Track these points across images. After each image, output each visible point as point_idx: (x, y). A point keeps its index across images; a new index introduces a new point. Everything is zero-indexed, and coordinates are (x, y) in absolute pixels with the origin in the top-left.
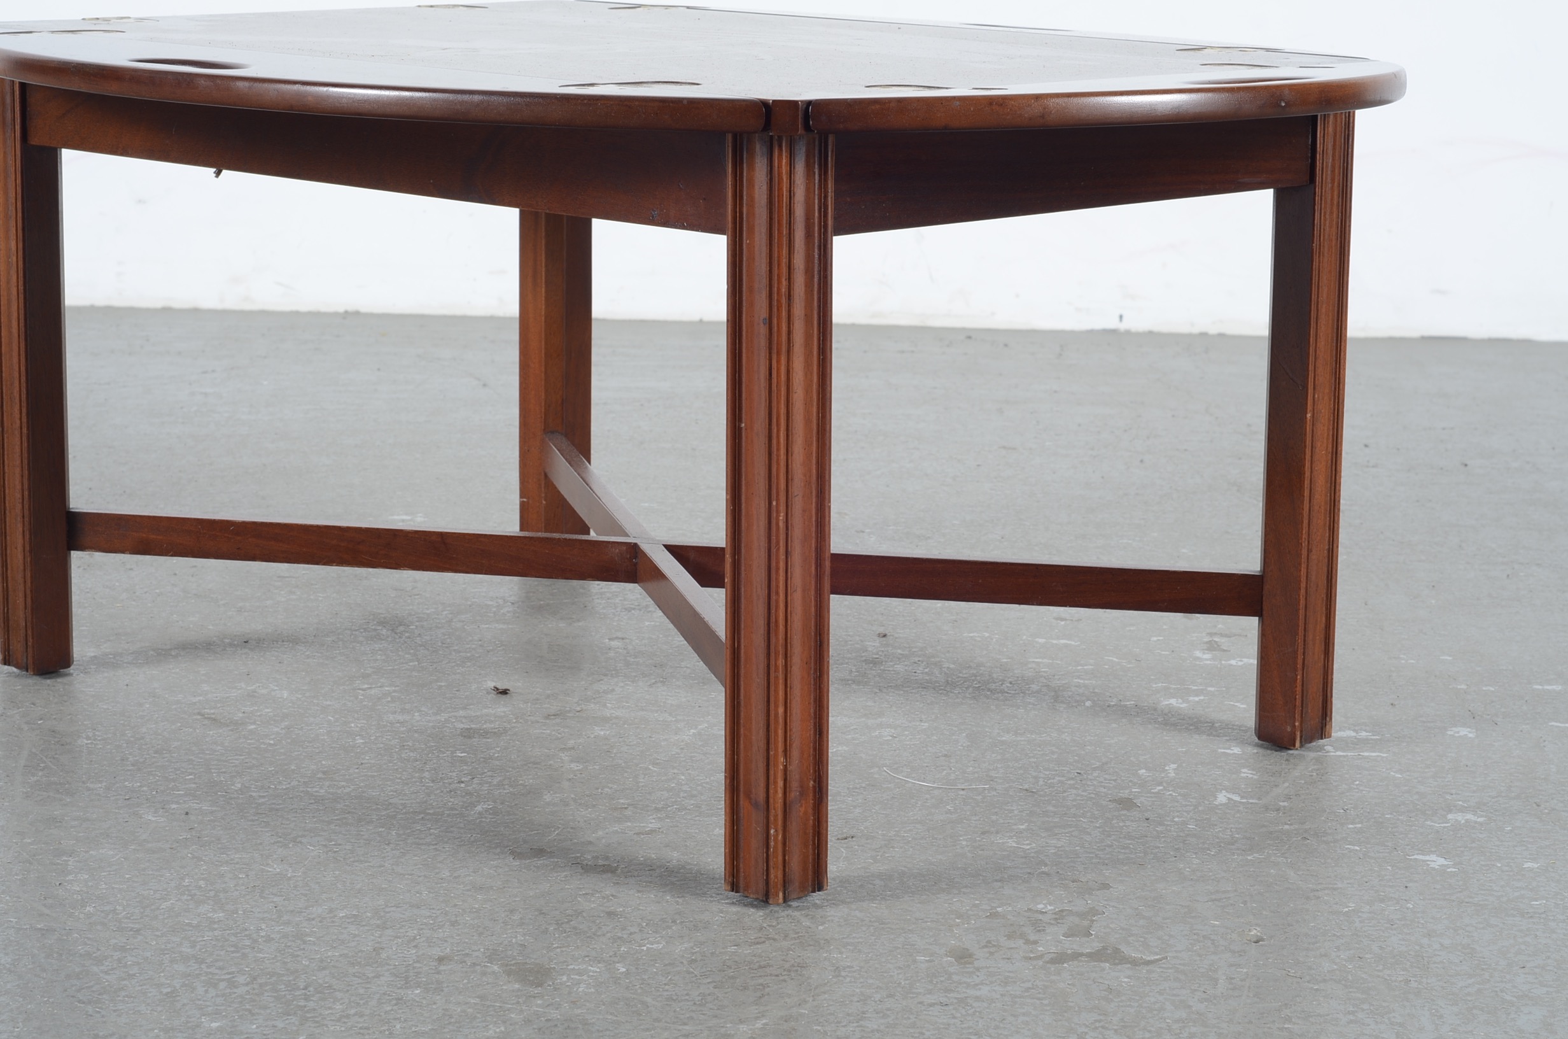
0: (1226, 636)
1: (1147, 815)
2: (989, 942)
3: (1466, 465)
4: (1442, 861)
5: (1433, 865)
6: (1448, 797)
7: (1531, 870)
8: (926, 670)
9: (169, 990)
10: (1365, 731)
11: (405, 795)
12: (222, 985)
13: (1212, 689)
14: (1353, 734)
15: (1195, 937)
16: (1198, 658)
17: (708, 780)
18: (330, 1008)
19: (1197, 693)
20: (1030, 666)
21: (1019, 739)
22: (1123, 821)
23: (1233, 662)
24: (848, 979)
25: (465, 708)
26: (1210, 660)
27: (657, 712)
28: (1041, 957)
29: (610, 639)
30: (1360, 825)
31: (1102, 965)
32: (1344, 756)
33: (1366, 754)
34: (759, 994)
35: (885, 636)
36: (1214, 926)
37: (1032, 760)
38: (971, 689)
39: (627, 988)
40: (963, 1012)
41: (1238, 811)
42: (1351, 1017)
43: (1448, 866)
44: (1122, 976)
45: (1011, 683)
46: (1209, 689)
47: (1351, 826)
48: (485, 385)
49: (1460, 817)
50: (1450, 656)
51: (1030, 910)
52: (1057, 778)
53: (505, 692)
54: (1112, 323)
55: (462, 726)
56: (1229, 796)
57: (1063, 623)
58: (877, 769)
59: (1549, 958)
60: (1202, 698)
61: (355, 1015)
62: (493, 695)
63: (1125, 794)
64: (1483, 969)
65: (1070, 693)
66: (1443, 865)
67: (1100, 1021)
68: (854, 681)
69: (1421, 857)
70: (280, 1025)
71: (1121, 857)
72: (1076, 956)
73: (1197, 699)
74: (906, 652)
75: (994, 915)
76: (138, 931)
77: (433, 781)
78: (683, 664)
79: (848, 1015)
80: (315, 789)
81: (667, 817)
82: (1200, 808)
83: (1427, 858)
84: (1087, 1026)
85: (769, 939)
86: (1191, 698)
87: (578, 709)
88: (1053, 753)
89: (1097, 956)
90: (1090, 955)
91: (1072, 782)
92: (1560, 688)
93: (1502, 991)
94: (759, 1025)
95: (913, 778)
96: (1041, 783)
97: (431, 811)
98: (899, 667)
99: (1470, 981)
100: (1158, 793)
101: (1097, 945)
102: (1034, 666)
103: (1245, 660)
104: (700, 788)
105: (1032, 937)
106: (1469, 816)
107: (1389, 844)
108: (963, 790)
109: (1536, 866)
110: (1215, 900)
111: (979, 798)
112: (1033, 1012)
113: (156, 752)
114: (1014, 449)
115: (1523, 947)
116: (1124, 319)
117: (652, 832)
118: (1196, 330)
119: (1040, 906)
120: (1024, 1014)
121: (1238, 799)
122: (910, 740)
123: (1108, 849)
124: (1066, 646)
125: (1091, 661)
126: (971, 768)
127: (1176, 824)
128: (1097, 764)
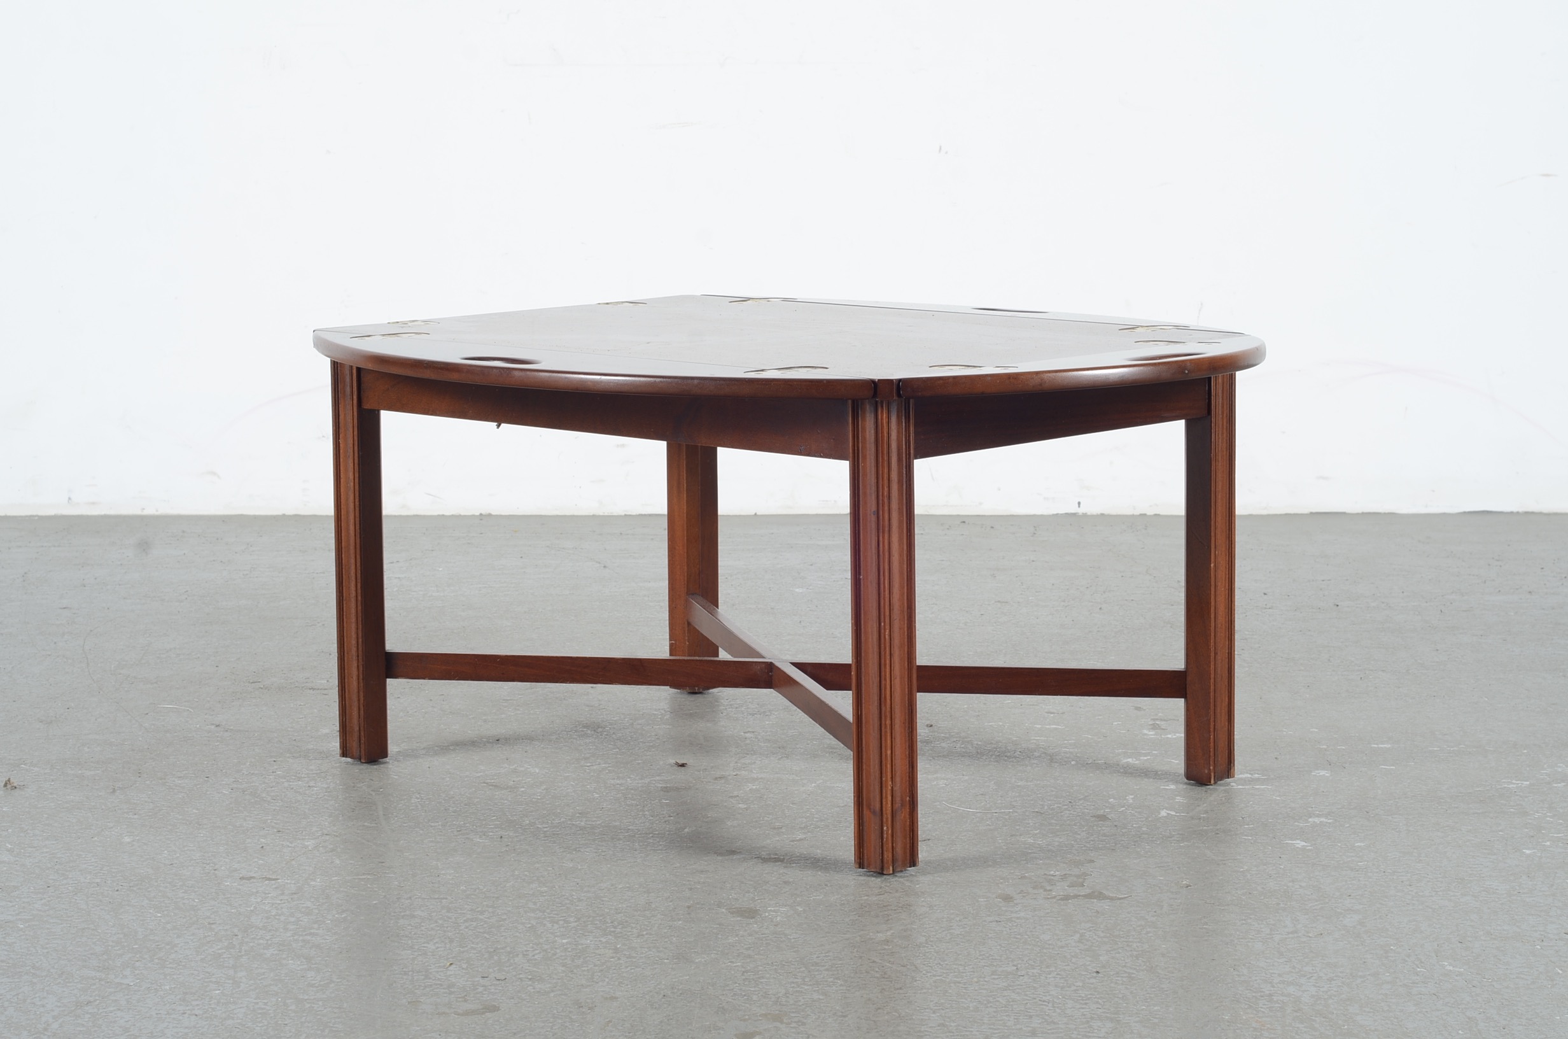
0: (1165, 720)
1: (1115, 823)
2: (1022, 891)
3: (1337, 606)
4: (1304, 844)
5: (1297, 846)
6: (1310, 809)
7: (1360, 847)
8: (962, 746)
9: (530, 925)
10: (1258, 774)
11: (636, 824)
12: (561, 922)
14: (1249, 776)
15: (1149, 886)
16: (1146, 734)
17: (830, 811)
18: (630, 932)
19: (1145, 755)
20: (1032, 742)
22: (1100, 827)
23: (1169, 736)
24: (939, 911)
25: (658, 776)
26: (1154, 735)
27: (787, 774)
28: (1055, 897)
29: (745, 733)
30: (1252, 826)
31: (1092, 900)
32: (1243, 789)
33: (1257, 787)
34: (886, 919)
35: (931, 726)
36: (1160, 879)
37: (1039, 795)
38: (994, 757)
39: (806, 918)
40: (1010, 925)
41: (1174, 820)
42: (1244, 922)
43: (1307, 846)
44: (1105, 905)
45: (1020, 752)
47: (1246, 826)
48: (605, 567)
49: (1317, 820)
50: (1317, 729)
51: (1045, 874)
52: (1056, 805)
53: (683, 765)
54: (1072, 509)
55: (661, 785)
56: (1167, 812)
57: (1052, 715)
58: (938, 803)
59: (1366, 891)
60: (1149, 757)
61: (647, 934)
62: (676, 768)
63: (1101, 812)
64: (1325, 897)
65: (1060, 757)
66: (1304, 846)
67: (1093, 927)
69: (1290, 842)
70: (603, 940)
71: (1100, 846)
72: (1076, 896)
73: (1145, 758)
74: (947, 736)
75: (1023, 877)
76: (498, 898)
77: (652, 817)
78: (798, 746)
79: (942, 927)
80: (578, 823)
81: (809, 832)
82: (1150, 819)
83: (1294, 842)
84: (1085, 930)
85: (887, 892)
86: (1142, 758)
87: (734, 774)
88: (1052, 791)
89: (1088, 896)
90: (1085, 896)
91: (1066, 807)
92: (1389, 746)
93: (1335, 907)
94: (889, 933)
95: (963, 807)
96: (1046, 808)
97: (657, 833)
98: (943, 745)
99: (1316, 903)
100: (1122, 811)
101: (1088, 891)
102: (1035, 741)
103: (1178, 735)
104: (825, 816)
105: (1048, 888)
106: (1323, 819)
107: (1271, 835)
108: (996, 813)
109: (1363, 844)
110: (1161, 867)
111: (1007, 817)
112: (1053, 924)
113: (466, 805)
114: (1007, 602)
115: (1351, 886)
116: (1081, 505)
117: (800, 840)
118: (1137, 513)
120: (1047, 925)
121: (1174, 813)
122: (958, 786)
123: (1092, 842)
124: (1056, 729)
125: (1074, 738)
126: (1000, 801)
127: (1135, 828)
128: (1082, 797)
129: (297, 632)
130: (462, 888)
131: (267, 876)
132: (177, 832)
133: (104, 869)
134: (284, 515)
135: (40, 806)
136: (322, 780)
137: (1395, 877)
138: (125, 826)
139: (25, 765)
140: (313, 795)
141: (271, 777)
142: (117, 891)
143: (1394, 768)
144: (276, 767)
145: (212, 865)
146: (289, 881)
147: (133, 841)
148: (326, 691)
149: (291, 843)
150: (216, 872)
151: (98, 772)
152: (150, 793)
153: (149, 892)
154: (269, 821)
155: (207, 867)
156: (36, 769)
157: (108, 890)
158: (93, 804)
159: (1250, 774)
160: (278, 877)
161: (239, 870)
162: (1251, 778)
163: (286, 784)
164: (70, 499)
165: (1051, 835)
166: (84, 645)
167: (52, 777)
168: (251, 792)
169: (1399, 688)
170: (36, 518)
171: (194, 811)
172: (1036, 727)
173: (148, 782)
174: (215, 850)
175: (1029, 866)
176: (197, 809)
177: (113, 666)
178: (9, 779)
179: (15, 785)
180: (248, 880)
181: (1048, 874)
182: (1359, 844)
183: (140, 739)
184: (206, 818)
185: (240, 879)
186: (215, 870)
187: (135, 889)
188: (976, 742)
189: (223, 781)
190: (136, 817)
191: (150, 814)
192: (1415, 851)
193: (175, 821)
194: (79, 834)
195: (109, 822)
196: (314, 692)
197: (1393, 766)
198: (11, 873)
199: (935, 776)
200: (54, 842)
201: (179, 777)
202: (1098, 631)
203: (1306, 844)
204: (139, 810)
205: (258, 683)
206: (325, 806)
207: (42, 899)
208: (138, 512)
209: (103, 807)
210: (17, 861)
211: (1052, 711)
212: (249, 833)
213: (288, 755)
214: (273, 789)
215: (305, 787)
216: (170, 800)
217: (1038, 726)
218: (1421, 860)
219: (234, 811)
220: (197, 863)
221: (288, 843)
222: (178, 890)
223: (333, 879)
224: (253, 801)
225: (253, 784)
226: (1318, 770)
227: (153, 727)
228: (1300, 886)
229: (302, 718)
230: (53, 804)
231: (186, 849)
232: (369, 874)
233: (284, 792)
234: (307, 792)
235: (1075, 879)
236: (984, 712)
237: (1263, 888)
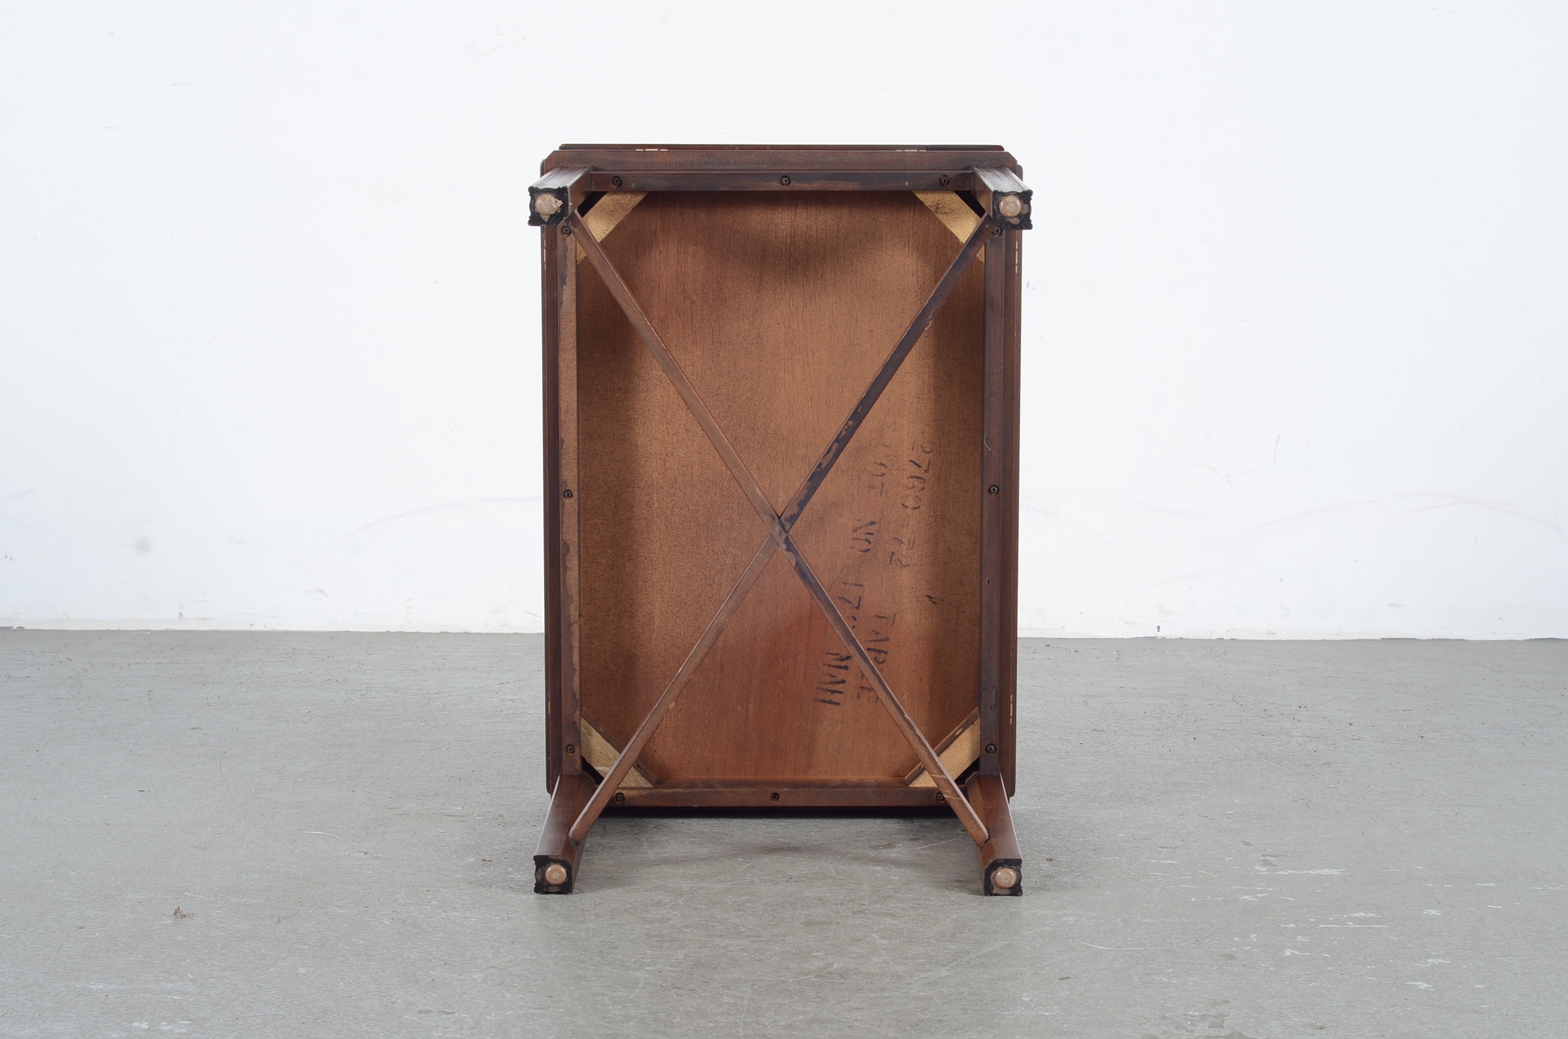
0: (1273, 856)
1: (1244, 963)
2: (1165, 1031)
3: (1422, 737)
5: (1420, 987)
6: (1427, 950)
7: (1480, 989)
8: (1085, 881)
10: (1371, 913)
13: (1271, 889)
14: (1365, 915)
15: (1285, 1027)
16: (1257, 871)
19: (1261, 892)
20: (1150, 877)
21: (1154, 921)
22: (1230, 966)
23: (1281, 873)
26: (1266, 871)
30: (1374, 967)
32: (1360, 928)
33: (1374, 926)
35: (1051, 860)
36: (1295, 1021)
43: (1430, 988)
46: (1269, 889)
47: (1369, 967)
49: (1435, 961)
50: (1421, 866)
51: (1184, 1014)
52: (1184, 943)
54: (1152, 632)
56: (1292, 951)
57: (1166, 850)
60: (1265, 895)
63: (1228, 951)
65: (1180, 893)
68: (1040, 889)
69: (1413, 983)
71: (1233, 986)
73: (1262, 895)
74: (1068, 870)
75: (1164, 1018)
82: (1276, 959)
83: (1417, 983)
86: (1258, 895)
88: (1178, 929)
91: (1194, 945)
92: (1494, 885)
95: (1095, 945)
96: (1175, 946)
98: (1066, 879)
100: (1248, 950)
101: (1230, 1032)
102: (1153, 877)
103: (1289, 871)
105: (1191, 1029)
106: (1441, 960)
107: (1394, 976)
108: (1128, 951)
109: (1482, 986)
110: (1295, 1008)
111: (1139, 955)
116: (1160, 629)
118: (1214, 637)
119: (1191, 1013)
121: (1298, 953)
122: (1087, 923)
123: (1224, 982)
124: (1172, 864)
125: (1190, 874)
126: (1129, 939)
127: (1263, 967)
128: (1208, 935)
129: (424, 756)
130: (631, 1023)
131: (444, 1010)
132: (348, 963)
133: (287, 1001)
134: (388, 632)
135: (211, 935)
136: (477, 911)
137: (1518, 1021)
138: (298, 957)
139: (188, 892)
140: (471, 926)
141: (427, 907)
142: (303, 1023)
143: (1501, 907)
144: (430, 897)
145: (388, 998)
146: (465, 1015)
147: (308, 972)
148: (463, 818)
149: (460, 975)
150: (394, 1005)
151: (261, 900)
152: (314, 922)
153: (334, 1024)
154: (434, 953)
155: (385, 999)
156: (200, 897)
157: (294, 1023)
158: (262, 933)
159: (1364, 913)
160: (454, 1011)
161: (415, 1003)
162: (1366, 916)
163: (443, 915)
164: (181, 614)
165: (1184, 975)
166: (220, 767)
167: (217, 906)
168: (412, 923)
169: (1494, 824)
170: (149, 633)
171: (361, 942)
172: (1152, 862)
173: (310, 911)
174: (388, 983)
175: (1168, 1005)
176: (363, 940)
177: (253, 790)
178: (179, 907)
179: (184, 913)
180: (427, 1013)
181: (1187, 1014)
182: (1479, 986)
183: (294, 866)
184: (374, 949)
185: (418, 1012)
186: (393, 1003)
187: (320, 1021)
188: (1097, 878)
189: (382, 911)
190: (306, 947)
191: (319, 944)
192: (1533, 994)
193: (344, 952)
194: (255, 964)
195: (281, 953)
196: (452, 819)
197: (1500, 906)
198: (198, 1004)
199: (1064, 912)
200: (233, 973)
201: (339, 907)
202: (1196, 762)
203: (1428, 986)
204: (308, 940)
205: (397, 809)
206: (485, 937)
207: (233, 1032)
208: (247, 628)
209: (273, 937)
210: (201, 992)
211: (1165, 845)
212: (417, 965)
213: (439, 884)
214: (432, 919)
215: (462, 917)
216: (335, 930)
217: (1153, 861)
218: (1540, 1003)
219: (399, 942)
220: (374, 995)
221: (457, 976)
222: (361, 1024)
223: (507, 1013)
224: (414, 931)
225: (412, 914)
226: (1429, 909)
227: (304, 854)
228: (1429, 1028)
229: (446, 846)
230: (224, 934)
231: (361, 981)
232: (541, 1008)
233: (443, 923)
234: (465, 923)
235: (1214, 1020)
236: (1099, 846)
237: (1394, 1031)
